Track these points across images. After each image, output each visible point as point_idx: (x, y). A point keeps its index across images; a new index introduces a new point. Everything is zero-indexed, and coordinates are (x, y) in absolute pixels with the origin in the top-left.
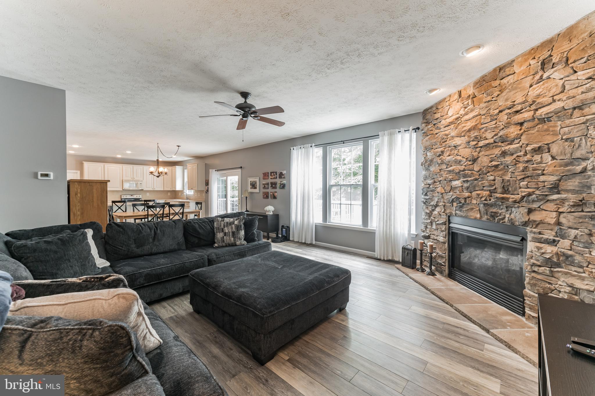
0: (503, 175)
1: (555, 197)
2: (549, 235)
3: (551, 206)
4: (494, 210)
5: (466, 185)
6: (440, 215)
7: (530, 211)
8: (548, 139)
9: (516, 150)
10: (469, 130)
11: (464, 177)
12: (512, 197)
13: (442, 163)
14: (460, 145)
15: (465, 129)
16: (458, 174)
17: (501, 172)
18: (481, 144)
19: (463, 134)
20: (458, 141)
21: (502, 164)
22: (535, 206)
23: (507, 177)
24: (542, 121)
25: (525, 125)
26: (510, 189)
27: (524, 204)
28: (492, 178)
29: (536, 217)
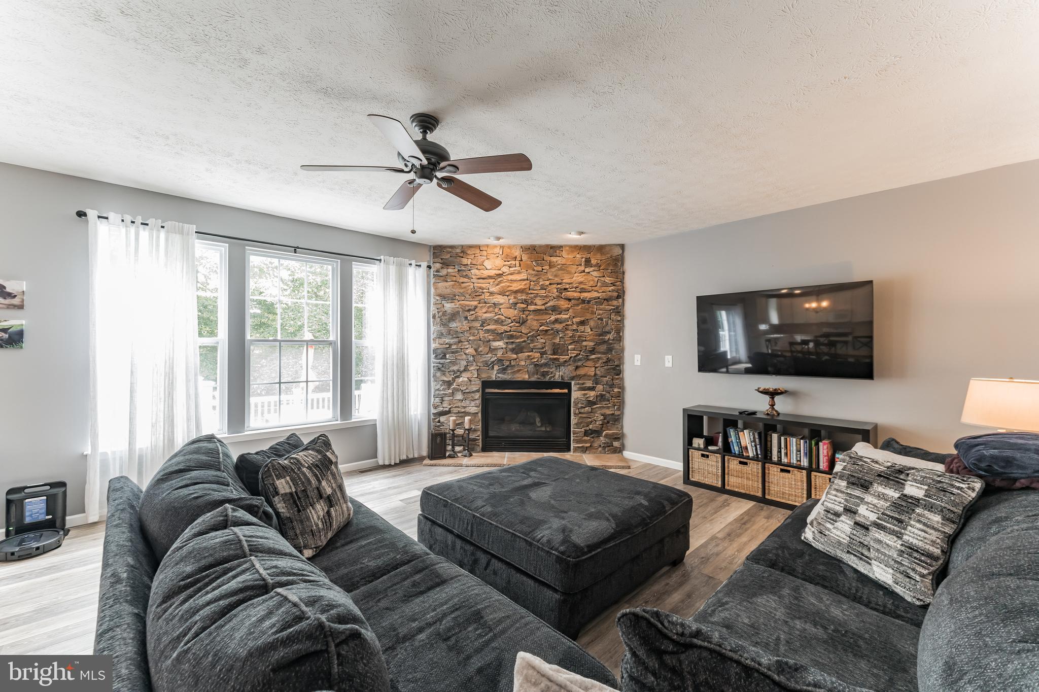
0: (553, 339)
1: (593, 357)
2: (589, 384)
3: (590, 363)
4: (545, 370)
5: (510, 346)
6: (470, 381)
7: (577, 368)
8: (588, 316)
9: (567, 320)
10: (516, 292)
11: (509, 338)
12: (563, 358)
13: (476, 320)
14: (501, 304)
15: (510, 289)
16: (499, 336)
17: (550, 337)
18: (532, 308)
19: (507, 293)
20: (500, 299)
21: (552, 329)
22: (579, 364)
23: (557, 341)
24: (583, 301)
25: (573, 301)
26: (559, 351)
27: (571, 362)
28: (543, 341)
29: (581, 372)
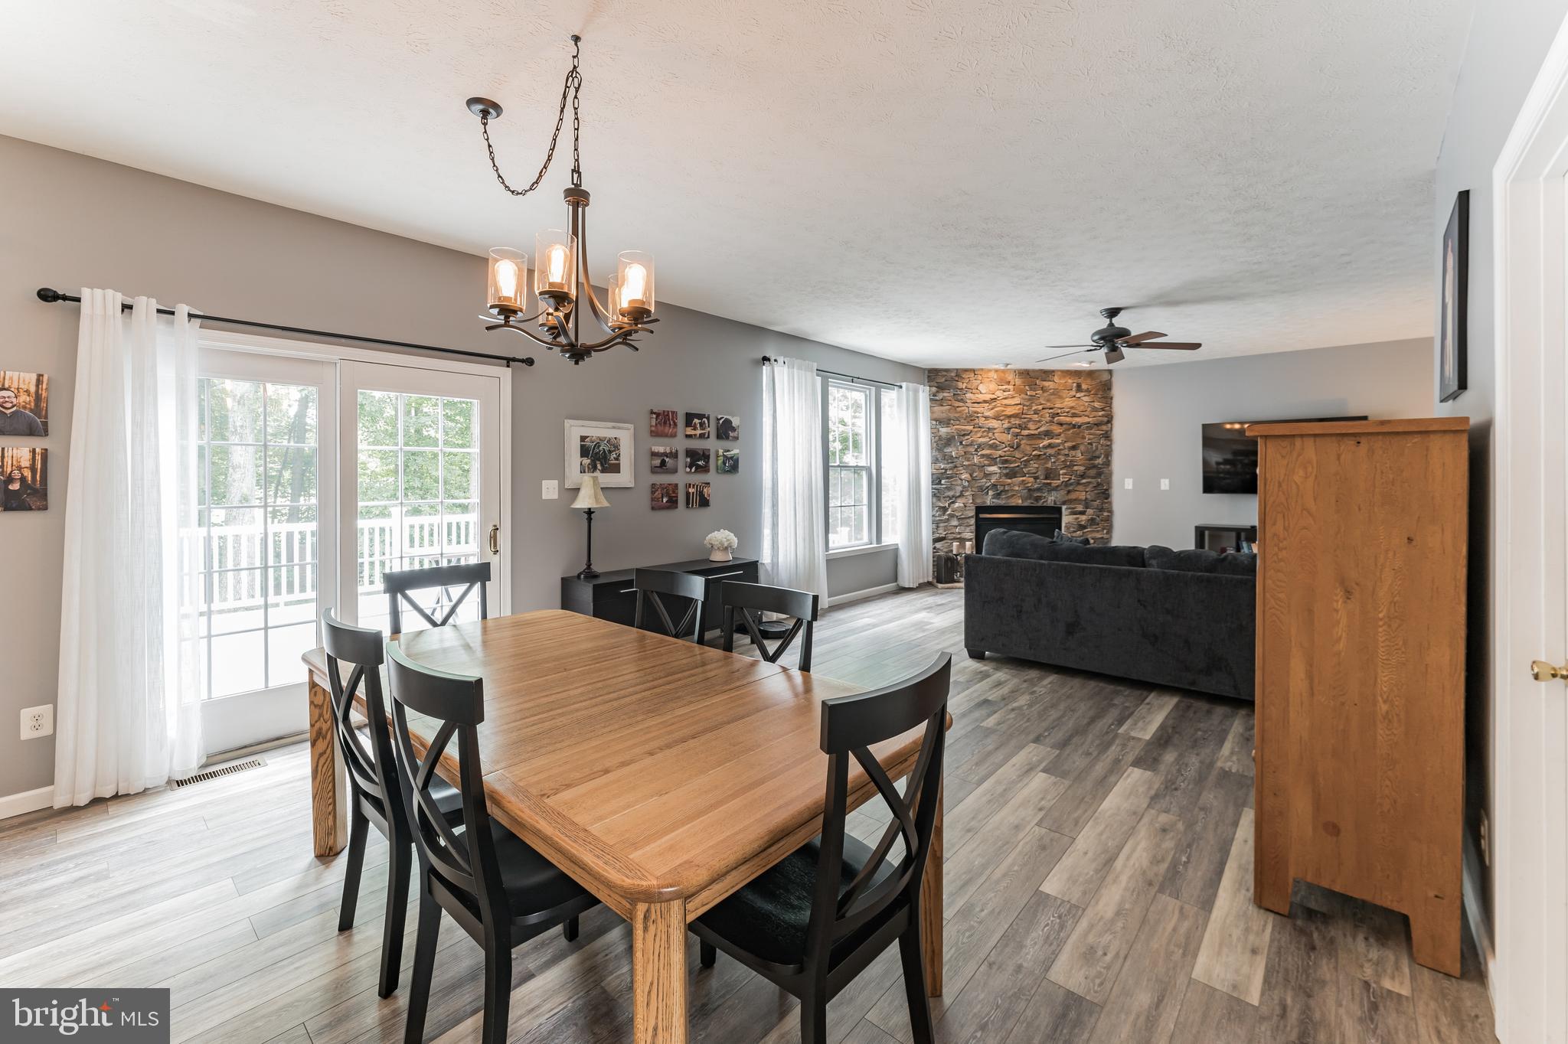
0: (1045, 463)
1: (1084, 481)
2: (1080, 508)
3: (1080, 488)
4: (1038, 494)
5: (1004, 472)
6: (965, 506)
7: (1069, 492)
8: (1079, 441)
9: (1059, 445)
10: (1010, 417)
11: (1003, 463)
12: (1055, 483)
13: (971, 445)
14: (995, 429)
15: (1004, 413)
16: (993, 461)
17: (1043, 461)
18: (1026, 432)
19: (1002, 418)
20: (994, 424)
21: (1045, 454)
22: (1071, 488)
23: (1049, 465)
24: (1074, 426)
25: (1064, 426)
26: (1052, 475)
27: (1063, 487)
28: (1036, 465)
29: (1073, 496)
